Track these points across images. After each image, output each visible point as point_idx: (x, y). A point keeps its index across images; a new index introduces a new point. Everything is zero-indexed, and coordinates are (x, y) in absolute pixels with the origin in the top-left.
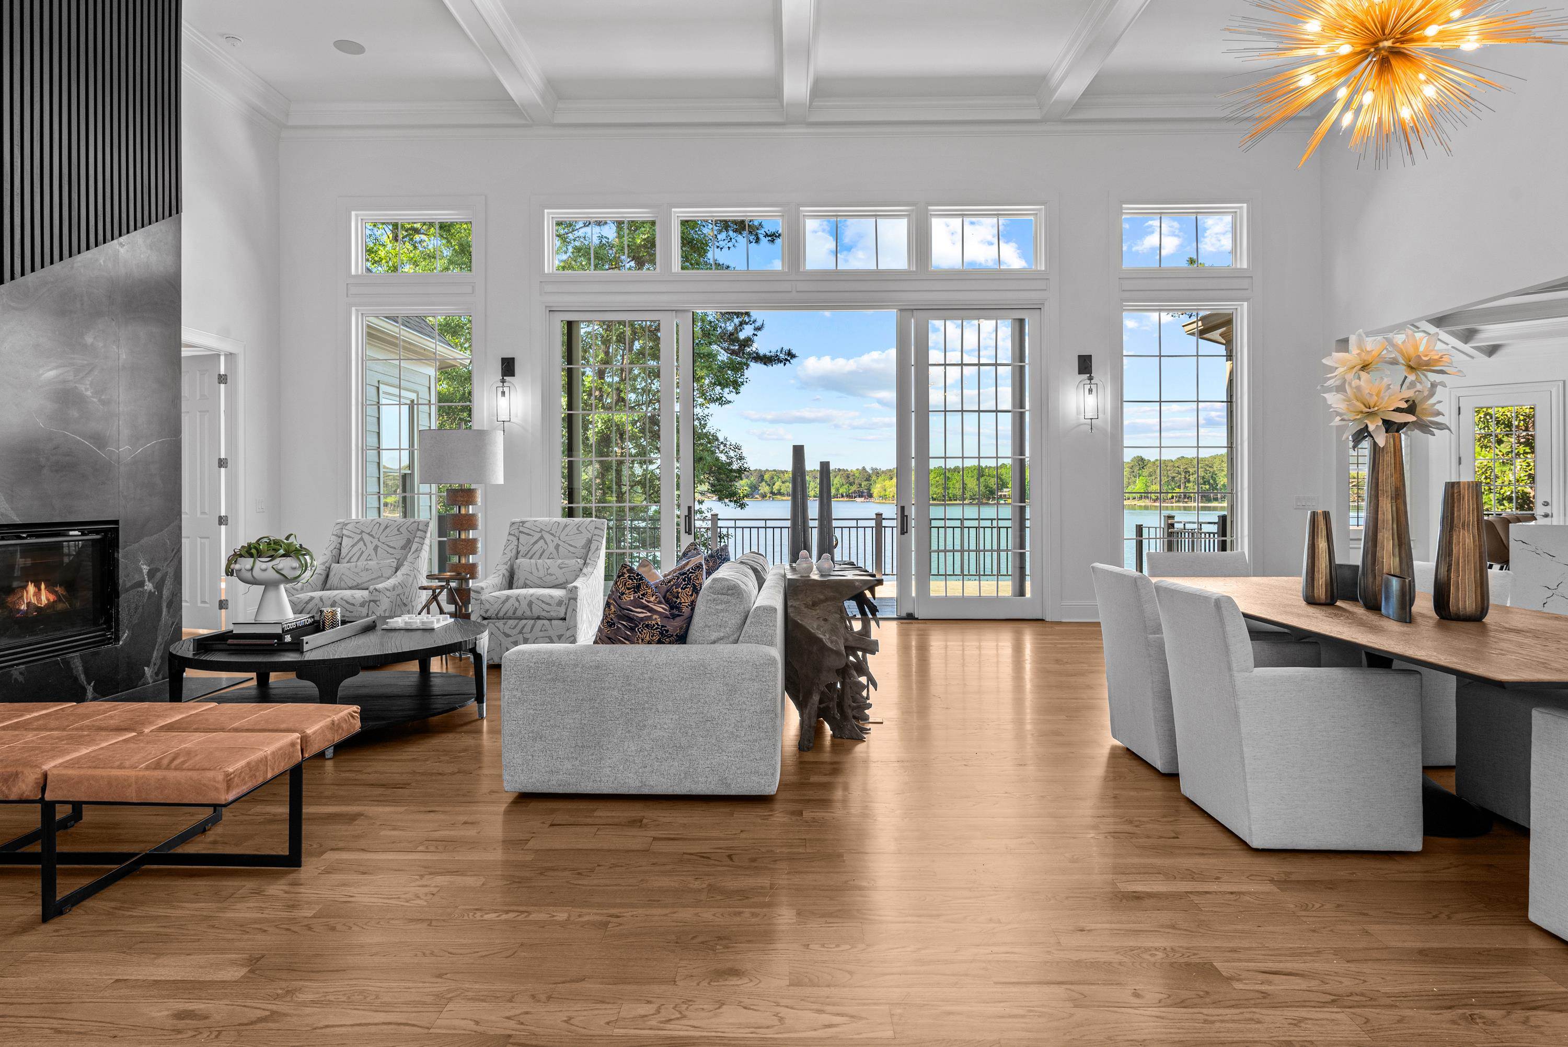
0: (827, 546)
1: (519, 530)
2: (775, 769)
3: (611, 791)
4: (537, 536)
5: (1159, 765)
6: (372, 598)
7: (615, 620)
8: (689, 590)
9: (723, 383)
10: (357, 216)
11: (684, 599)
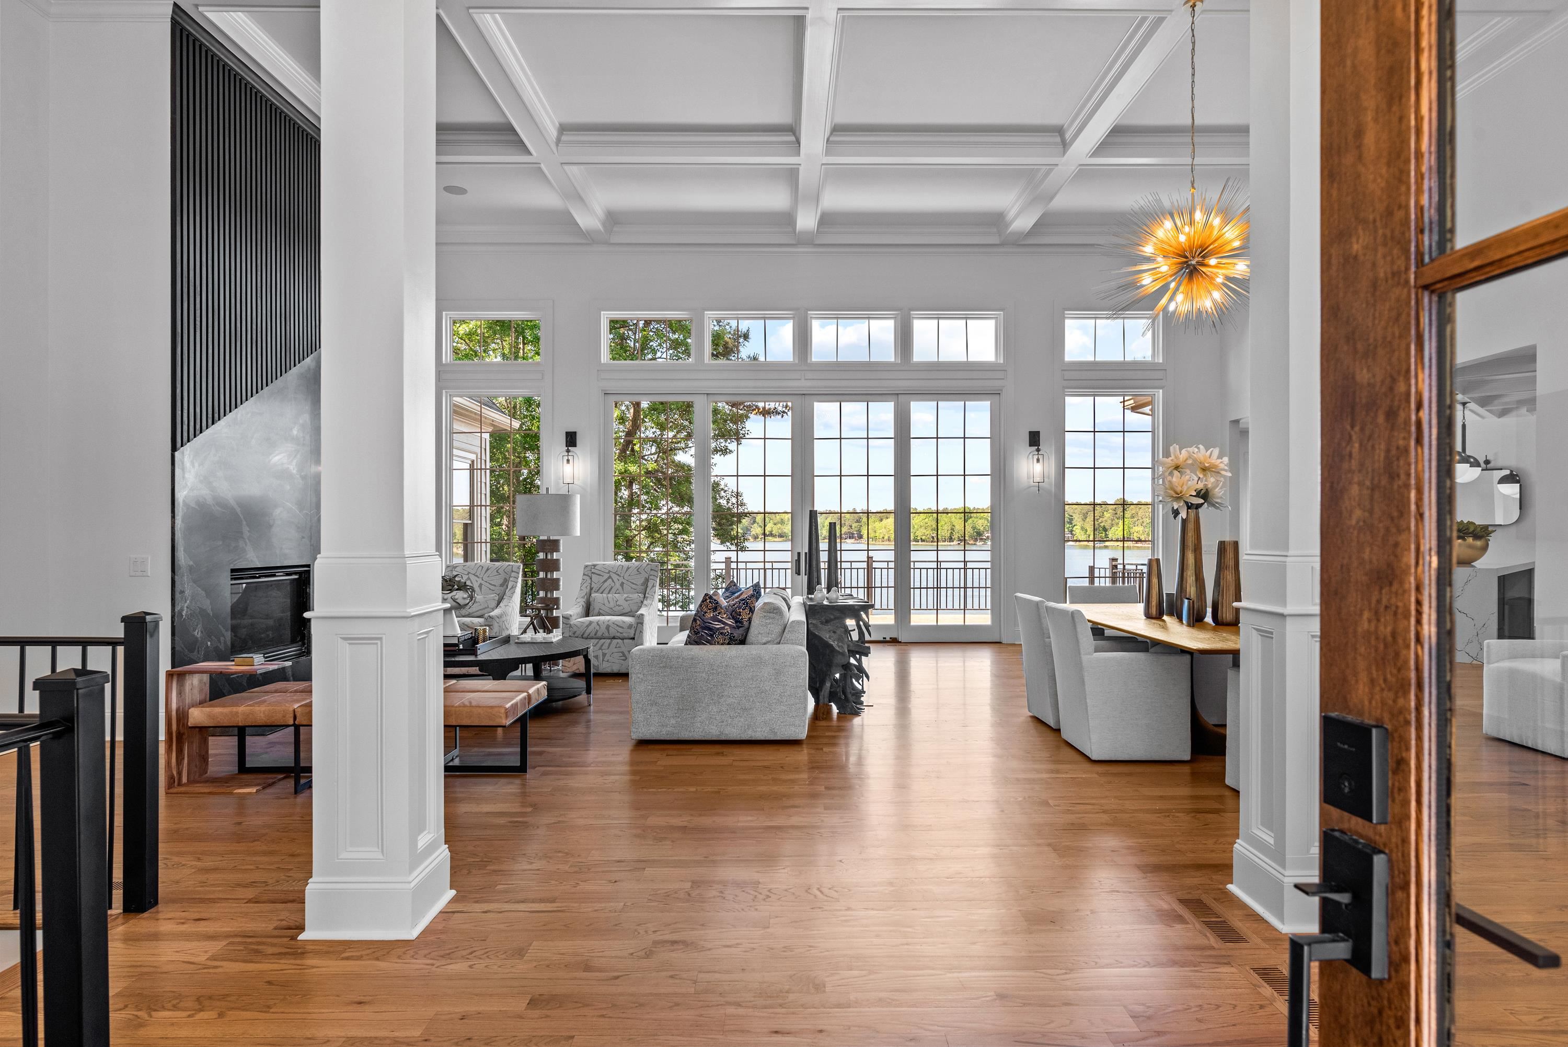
0: (833, 583)
1: (591, 572)
2: (805, 723)
3: (700, 738)
4: (606, 576)
5: (1052, 724)
6: (487, 623)
7: (700, 630)
8: (747, 611)
9: (723, 434)
10: (446, 315)
11: (745, 616)
